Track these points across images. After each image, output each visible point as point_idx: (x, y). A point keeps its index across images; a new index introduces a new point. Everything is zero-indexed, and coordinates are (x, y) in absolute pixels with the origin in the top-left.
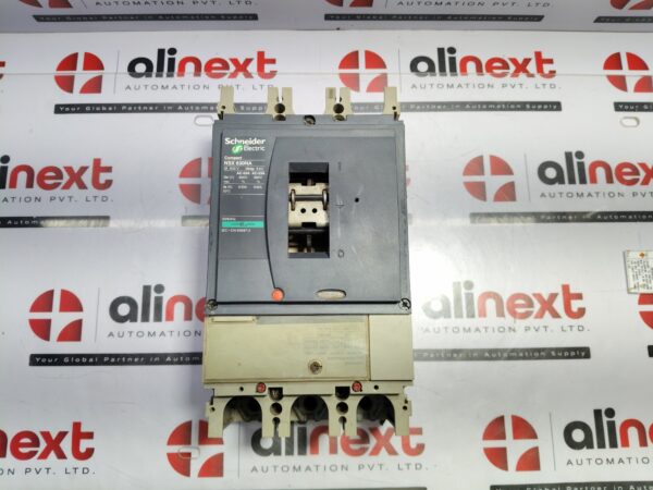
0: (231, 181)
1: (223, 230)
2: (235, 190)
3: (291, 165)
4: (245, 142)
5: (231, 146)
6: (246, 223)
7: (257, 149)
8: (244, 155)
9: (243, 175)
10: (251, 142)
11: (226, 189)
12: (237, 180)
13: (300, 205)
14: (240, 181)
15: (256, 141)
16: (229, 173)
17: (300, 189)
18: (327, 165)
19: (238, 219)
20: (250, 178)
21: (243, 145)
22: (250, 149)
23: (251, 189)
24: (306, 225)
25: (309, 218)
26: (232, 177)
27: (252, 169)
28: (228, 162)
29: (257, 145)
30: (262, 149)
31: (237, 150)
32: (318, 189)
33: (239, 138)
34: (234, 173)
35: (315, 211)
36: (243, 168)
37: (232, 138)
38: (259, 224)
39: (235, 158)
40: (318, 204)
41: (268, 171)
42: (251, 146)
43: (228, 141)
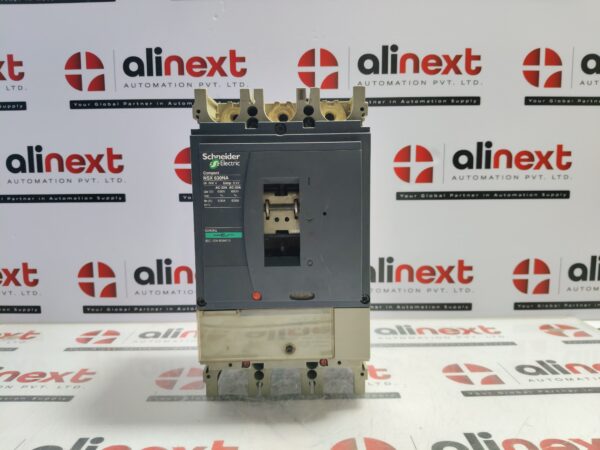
0: (211, 195)
1: (207, 241)
2: (215, 203)
4: (221, 157)
5: (208, 162)
6: (227, 234)
7: (232, 164)
8: (221, 170)
9: (221, 190)
10: (227, 157)
11: (207, 201)
12: (216, 194)
13: (275, 214)
14: (218, 195)
15: (233, 157)
16: (208, 188)
17: (274, 199)
19: (219, 231)
20: (228, 192)
21: (220, 160)
22: (225, 164)
23: (228, 202)
24: (278, 232)
25: (282, 226)
26: (211, 192)
27: (229, 183)
28: (207, 177)
29: (233, 160)
30: (237, 164)
31: (214, 165)
32: (289, 199)
34: (213, 188)
35: (287, 219)
36: (220, 183)
38: (238, 235)
39: (212, 173)
40: (289, 214)
41: (243, 185)
42: (227, 161)
43: (205, 157)
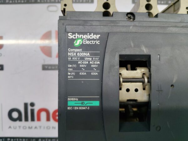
0: (74, 69)
1: (69, 108)
2: (77, 75)
3: (121, 56)
4: (84, 37)
5: (73, 40)
6: (86, 102)
7: (93, 42)
8: (83, 47)
9: (83, 64)
10: (89, 37)
11: (71, 75)
12: (78, 68)
13: (126, 86)
14: (80, 69)
15: (94, 37)
16: (72, 63)
17: (126, 73)
18: (149, 57)
19: (80, 99)
20: (89, 67)
21: (82, 39)
22: (88, 42)
23: (89, 75)
24: (128, 100)
25: (132, 95)
26: (75, 66)
27: (91, 59)
28: (72, 53)
29: (93, 39)
30: (98, 42)
31: (78, 43)
32: (139, 72)
33: (79, 33)
34: (76, 63)
35: (136, 90)
36: (82, 58)
37: (74, 33)
38: (97, 103)
39: (76, 50)
40: (139, 85)
41: (103, 61)
42: (89, 40)
43: (71, 36)
